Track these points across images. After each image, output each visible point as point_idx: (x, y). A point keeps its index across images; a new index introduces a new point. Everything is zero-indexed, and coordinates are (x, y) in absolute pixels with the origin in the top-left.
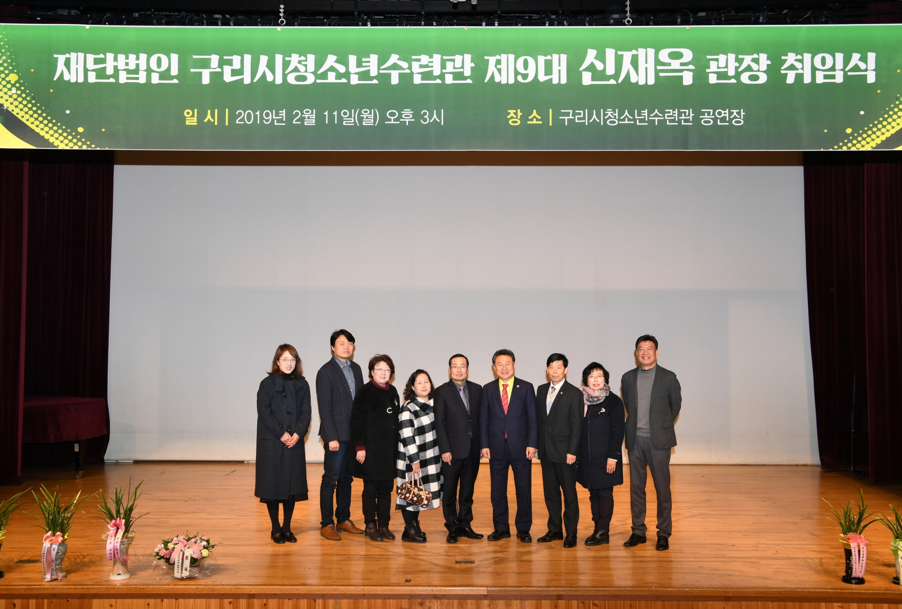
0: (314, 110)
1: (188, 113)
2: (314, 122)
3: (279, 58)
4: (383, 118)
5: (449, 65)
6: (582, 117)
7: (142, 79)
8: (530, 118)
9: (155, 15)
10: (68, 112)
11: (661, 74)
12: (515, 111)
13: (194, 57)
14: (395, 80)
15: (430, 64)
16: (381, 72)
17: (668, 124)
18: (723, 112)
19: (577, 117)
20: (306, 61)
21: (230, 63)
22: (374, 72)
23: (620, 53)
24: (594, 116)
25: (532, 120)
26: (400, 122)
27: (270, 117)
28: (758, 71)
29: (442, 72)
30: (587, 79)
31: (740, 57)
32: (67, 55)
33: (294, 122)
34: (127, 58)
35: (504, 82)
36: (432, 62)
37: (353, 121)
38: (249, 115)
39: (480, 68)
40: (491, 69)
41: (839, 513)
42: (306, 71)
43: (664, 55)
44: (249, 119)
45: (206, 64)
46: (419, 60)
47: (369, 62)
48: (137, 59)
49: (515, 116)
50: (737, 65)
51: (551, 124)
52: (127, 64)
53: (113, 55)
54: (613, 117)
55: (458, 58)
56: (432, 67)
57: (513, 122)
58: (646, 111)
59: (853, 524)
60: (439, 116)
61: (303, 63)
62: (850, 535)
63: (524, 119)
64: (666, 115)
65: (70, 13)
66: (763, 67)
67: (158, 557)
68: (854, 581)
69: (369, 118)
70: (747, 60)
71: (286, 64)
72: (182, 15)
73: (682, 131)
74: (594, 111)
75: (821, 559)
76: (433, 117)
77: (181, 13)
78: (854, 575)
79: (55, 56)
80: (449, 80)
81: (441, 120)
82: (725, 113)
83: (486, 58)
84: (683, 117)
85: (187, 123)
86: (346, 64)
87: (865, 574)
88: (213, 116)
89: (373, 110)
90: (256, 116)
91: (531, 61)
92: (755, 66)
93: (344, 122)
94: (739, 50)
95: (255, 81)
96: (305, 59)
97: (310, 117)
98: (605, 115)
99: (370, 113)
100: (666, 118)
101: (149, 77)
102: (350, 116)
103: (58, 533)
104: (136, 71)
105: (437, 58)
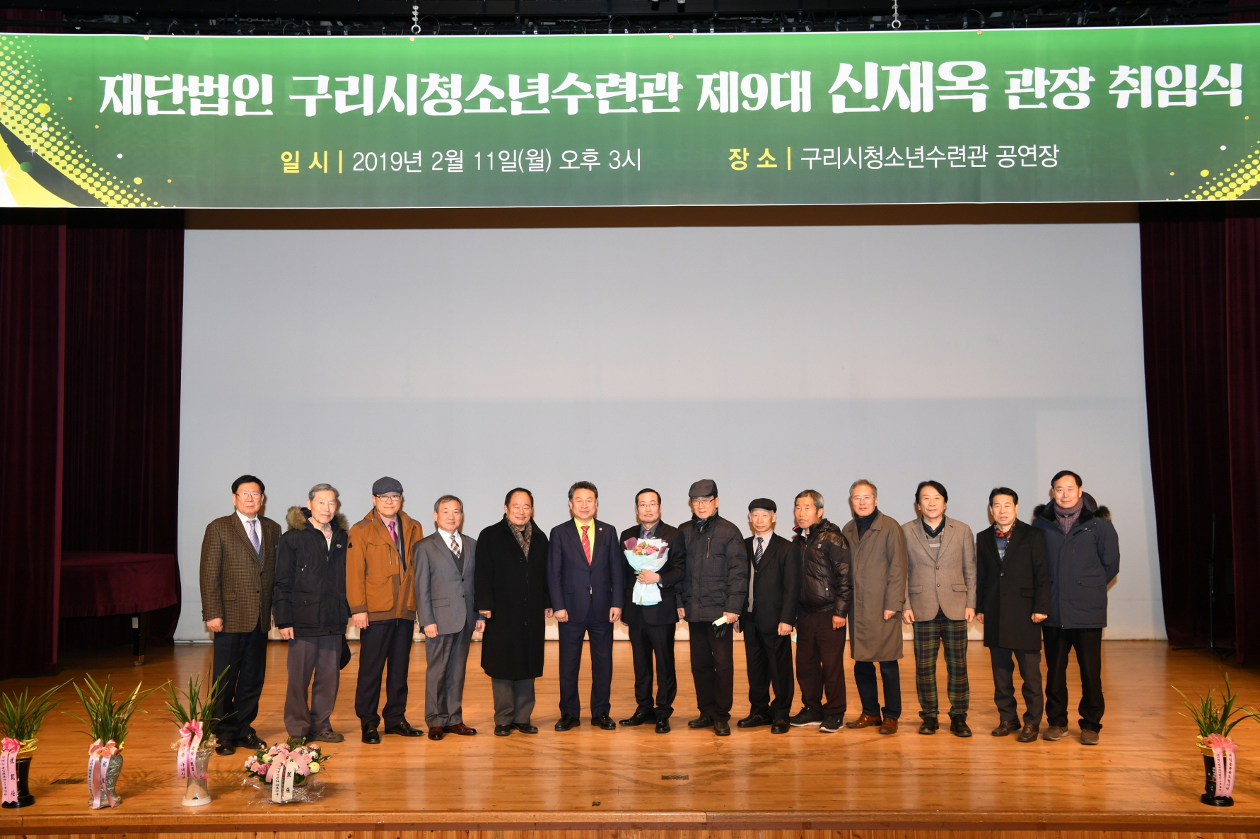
0: (461, 151)
1: (287, 157)
2: (461, 167)
3: (412, 80)
4: (557, 161)
5: (648, 87)
6: (832, 158)
7: (223, 109)
8: (760, 159)
9: (239, 22)
10: (120, 156)
11: (942, 97)
12: (739, 150)
13: (295, 78)
14: (573, 109)
15: (621, 87)
16: (554, 97)
17: (952, 166)
18: (1028, 149)
19: (825, 157)
20: (450, 83)
21: (344, 86)
22: (543, 99)
23: (884, 68)
24: (850, 156)
25: (763, 162)
26: (581, 166)
27: (401, 161)
28: (1078, 91)
29: (637, 96)
30: (839, 105)
31: (1052, 72)
32: (118, 78)
33: (433, 169)
34: (201, 81)
35: (724, 110)
36: (624, 83)
37: (515, 167)
38: (371, 158)
39: (691, 91)
40: (707, 92)
41: (1197, 707)
42: (450, 97)
43: (946, 71)
44: (371, 164)
45: (310, 89)
46: (606, 81)
47: (537, 84)
48: (216, 82)
49: (739, 158)
50: (1048, 83)
51: (789, 168)
52: (201, 89)
53: (181, 77)
54: (876, 158)
55: (660, 77)
56: (624, 90)
57: (737, 166)
58: (922, 149)
59: (1216, 722)
60: (634, 158)
61: (446, 86)
62: (1212, 737)
63: (752, 161)
64: (949, 154)
65: (121, 20)
66: (1085, 86)
67: (250, 774)
68: (1218, 802)
69: (538, 162)
70: (1062, 76)
71: (422, 88)
72: (277, 22)
73: (971, 176)
74: (850, 149)
75: (1171, 770)
76: (626, 160)
77: (275, 19)
78: (1218, 793)
79: (102, 78)
80: (648, 107)
81: (636, 163)
82: (1031, 151)
83: (699, 77)
84: (973, 157)
85: (286, 170)
86: (505, 87)
87: (1233, 792)
88: (321, 161)
89: (542, 151)
90: (380, 161)
91: (761, 80)
92: (1072, 85)
93: (503, 167)
94: (1051, 63)
95: (379, 111)
96: (447, 80)
97: (455, 162)
98: (864, 154)
99: (539, 155)
100: (949, 158)
101: (232, 107)
102: (511, 159)
103: (110, 742)
104: (215, 99)
105: (631, 77)
